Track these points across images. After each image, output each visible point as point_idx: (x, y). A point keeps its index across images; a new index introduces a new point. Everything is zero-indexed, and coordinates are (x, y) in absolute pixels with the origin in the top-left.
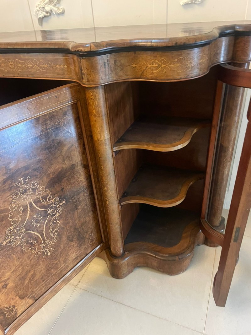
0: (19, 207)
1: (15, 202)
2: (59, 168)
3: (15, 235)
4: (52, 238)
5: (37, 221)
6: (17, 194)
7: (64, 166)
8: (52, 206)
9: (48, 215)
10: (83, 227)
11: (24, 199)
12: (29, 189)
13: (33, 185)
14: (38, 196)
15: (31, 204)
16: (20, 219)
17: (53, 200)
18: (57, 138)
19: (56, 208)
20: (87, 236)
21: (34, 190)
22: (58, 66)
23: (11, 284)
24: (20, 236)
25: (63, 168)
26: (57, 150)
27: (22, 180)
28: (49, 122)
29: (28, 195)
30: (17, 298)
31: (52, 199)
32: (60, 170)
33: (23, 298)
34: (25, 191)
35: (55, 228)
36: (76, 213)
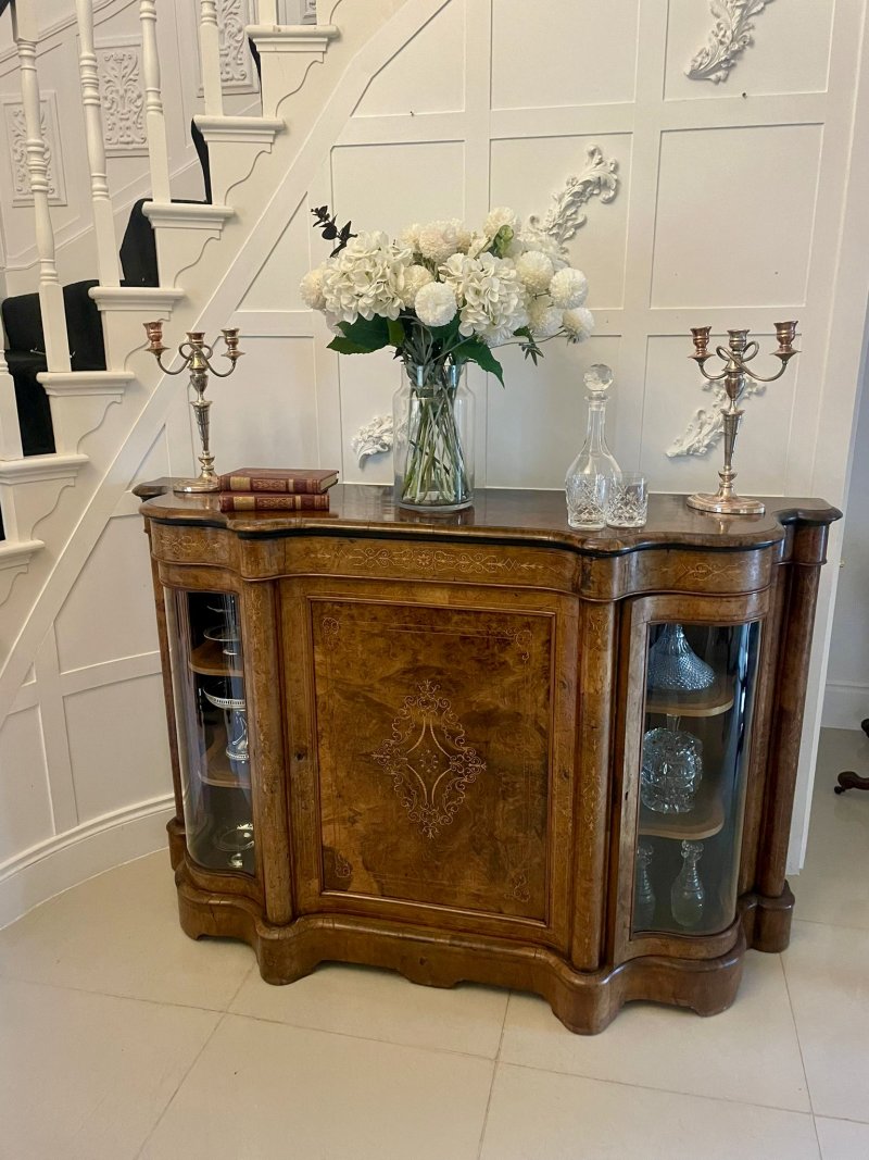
0: (410, 719)
1: (408, 709)
2: (490, 703)
3: (393, 757)
4: (442, 812)
5: (428, 761)
6: (415, 699)
7: (501, 706)
8: (461, 758)
9: (448, 767)
10: (508, 847)
11: (421, 714)
12: (433, 703)
13: (440, 701)
14: (443, 725)
15: (428, 728)
16: (407, 738)
17: (465, 749)
18: (502, 655)
19: (466, 765)
20: (513, 874)
21: (440, 711)
22: (524, 566)
23: (359, 826)
24: (397, 764)
25: (497, 708)
26: (495, 672)
27: (428, 684)
28: (494, 625)
29: (428, 711)
30: (360, 859)
31: (464, 745)
32: (492, 707)
33: (367, 869)
34: (426, 703)
35: (454, 799)
36: (501, 806)
